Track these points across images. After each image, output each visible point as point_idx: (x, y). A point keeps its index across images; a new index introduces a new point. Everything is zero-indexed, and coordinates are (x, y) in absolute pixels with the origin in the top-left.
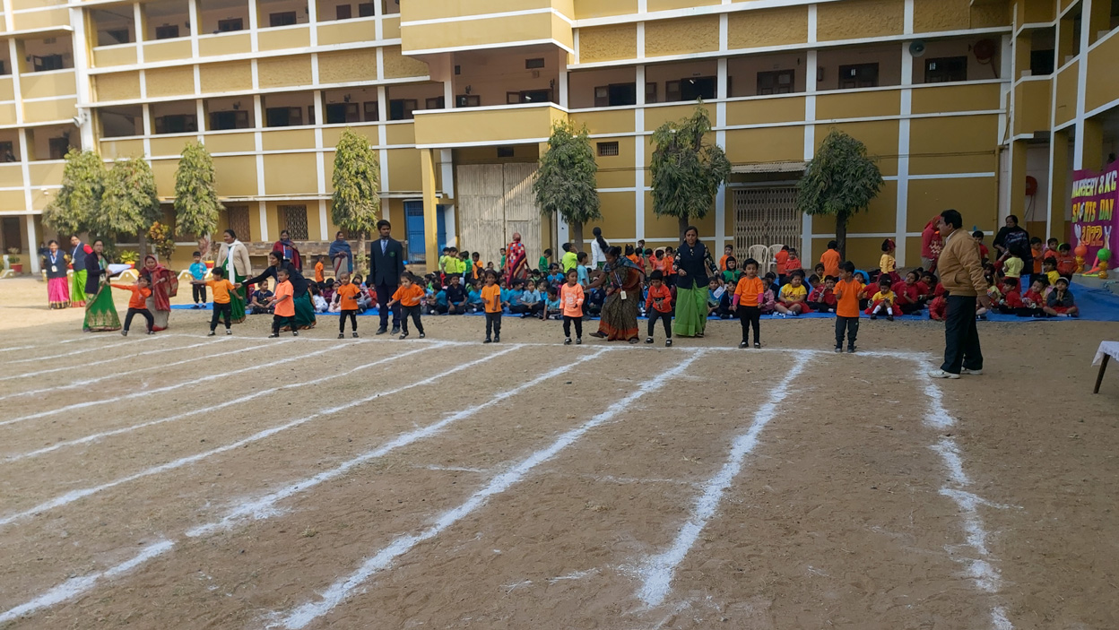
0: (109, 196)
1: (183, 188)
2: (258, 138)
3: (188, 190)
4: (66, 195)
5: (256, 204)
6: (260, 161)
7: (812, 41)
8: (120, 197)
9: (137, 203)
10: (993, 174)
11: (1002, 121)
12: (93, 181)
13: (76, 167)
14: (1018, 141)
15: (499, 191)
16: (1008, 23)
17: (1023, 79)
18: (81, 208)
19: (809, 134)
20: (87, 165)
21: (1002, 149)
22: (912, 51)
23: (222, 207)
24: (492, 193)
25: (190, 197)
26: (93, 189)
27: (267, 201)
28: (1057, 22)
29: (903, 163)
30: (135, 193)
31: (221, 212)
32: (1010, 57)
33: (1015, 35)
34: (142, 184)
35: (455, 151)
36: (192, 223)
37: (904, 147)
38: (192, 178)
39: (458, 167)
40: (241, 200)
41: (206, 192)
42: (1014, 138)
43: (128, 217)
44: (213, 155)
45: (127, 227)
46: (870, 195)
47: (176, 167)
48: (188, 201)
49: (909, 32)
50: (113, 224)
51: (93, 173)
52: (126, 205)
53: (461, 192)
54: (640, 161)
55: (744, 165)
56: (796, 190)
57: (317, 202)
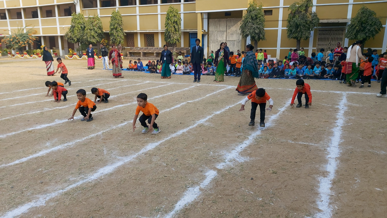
0: (87, 29)
1: (112, 27)
2: (137, 9)
3: (114, 28)
4: (72, 29)
5: (137, 33)
6: (138, 17)
8: (91, 30)
9: (96, 32)
12: (81, 24)
13: (75, 19)
15: (225, 29)
18: (77, 34)
20: (79, 18)
23: (125, 34)
24: (222, 30)
25: (114, 30)
26: (81, 27)
27: (140, 32)
30: (96, 29)
31: (125, 36)
34: (98, 25)
35: (209, 14)
36: (115, 40)
38: (115, 23)
39: (210, 20)
40: (132, 32)
41: (120, 29)
43: (94, 37)
44: (122, 15)
45: (94, 41)
47: (110, 19)
48: (114, 32)
50: (89, 39)
51: (81, 21)
52: (93, 33)
53: (210, 29)
54: (281, 18)
55: (322, 19)
56: (343, 30)
57: (158, 33)
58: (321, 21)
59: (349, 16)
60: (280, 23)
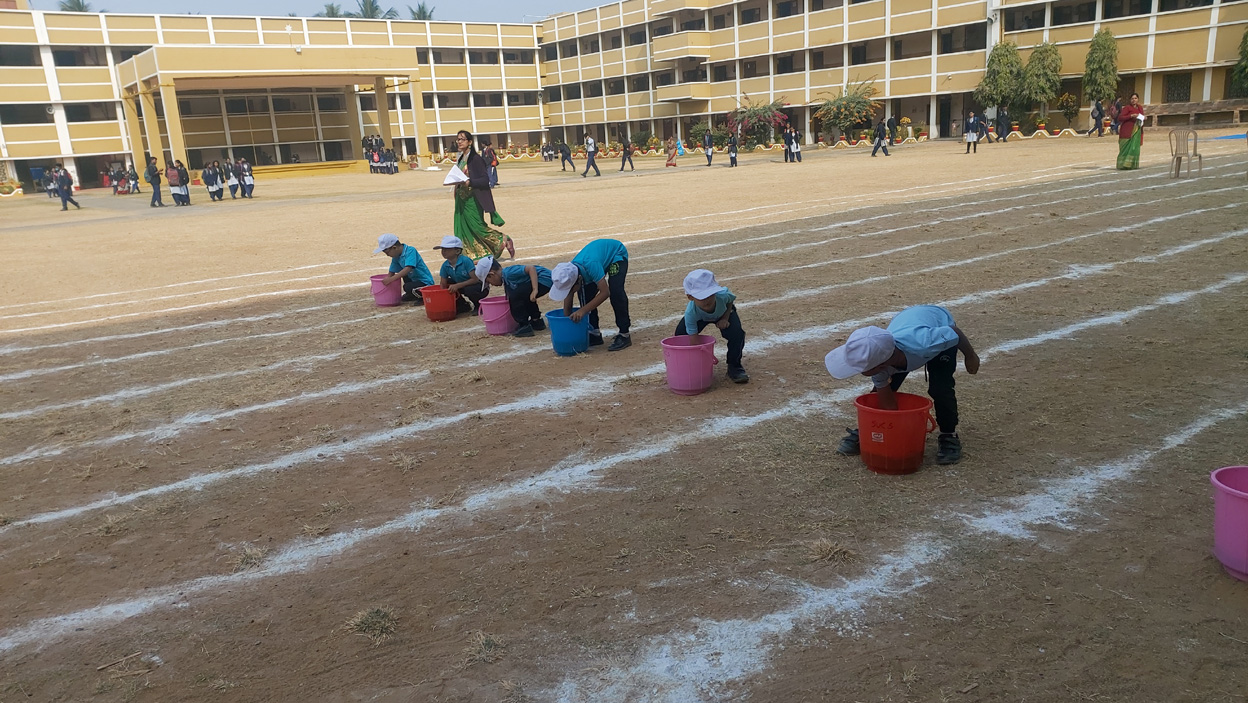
1: (1096, 66)
2: (1153, 22)
3: (1100, 67)
4: (993, 75)
5: (1143, 76)
6: (1151, 41)
8: (1038, 76)
9: (1049, 80)
12: (1012, 65)
18: (1006, 85)
23: (1119, 79)
27: (1153, 73)
30: (1049, 73)
31: (1119, 83)
36: (1100, 92)
38: (1104, 58)
43: (1044, 91)
45: (1042, 98)
48: (1099, 76)
50: (1033, 96)
51: (1011, 58)
52: (1042, 82)
57: (1204, 69)
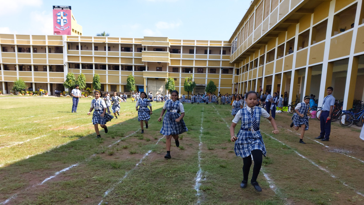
1: (95, 81)
2: (107, 72)
4: (68, 80)
7: (207, 66)
9: (83, 83)
10: (231, 88)
11: (233, 80)
14: (234, 84)
15: (156, 85)
16: (234, 66)
17: (236, 75)
19: (206, 80)
21: (233, 84)
22: (221, 69)
23: (101, 84)
24: (154, 85)
27: (108, 84)
28: (239, 68)
29: (219, 85)
30: (83, 81)
31: (101, 86)
32: (234, 71)
33: (235, 69)
35: (148, 78)
37: (220, 83)
39: (148, 81)
40: (104, 83)
42: (234, 83)
46: (215, 90)
49: (221, 66)
53: (148, 85)
54: (180, 82)
55: (197, 84)
56: (204, 88)
57: (119, 85)
58: (196, 85)
59: (206, 83)
60: (180, 84)
